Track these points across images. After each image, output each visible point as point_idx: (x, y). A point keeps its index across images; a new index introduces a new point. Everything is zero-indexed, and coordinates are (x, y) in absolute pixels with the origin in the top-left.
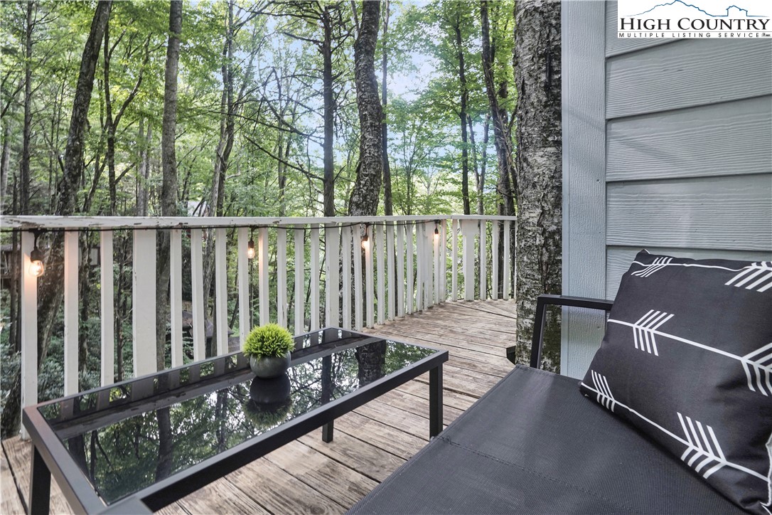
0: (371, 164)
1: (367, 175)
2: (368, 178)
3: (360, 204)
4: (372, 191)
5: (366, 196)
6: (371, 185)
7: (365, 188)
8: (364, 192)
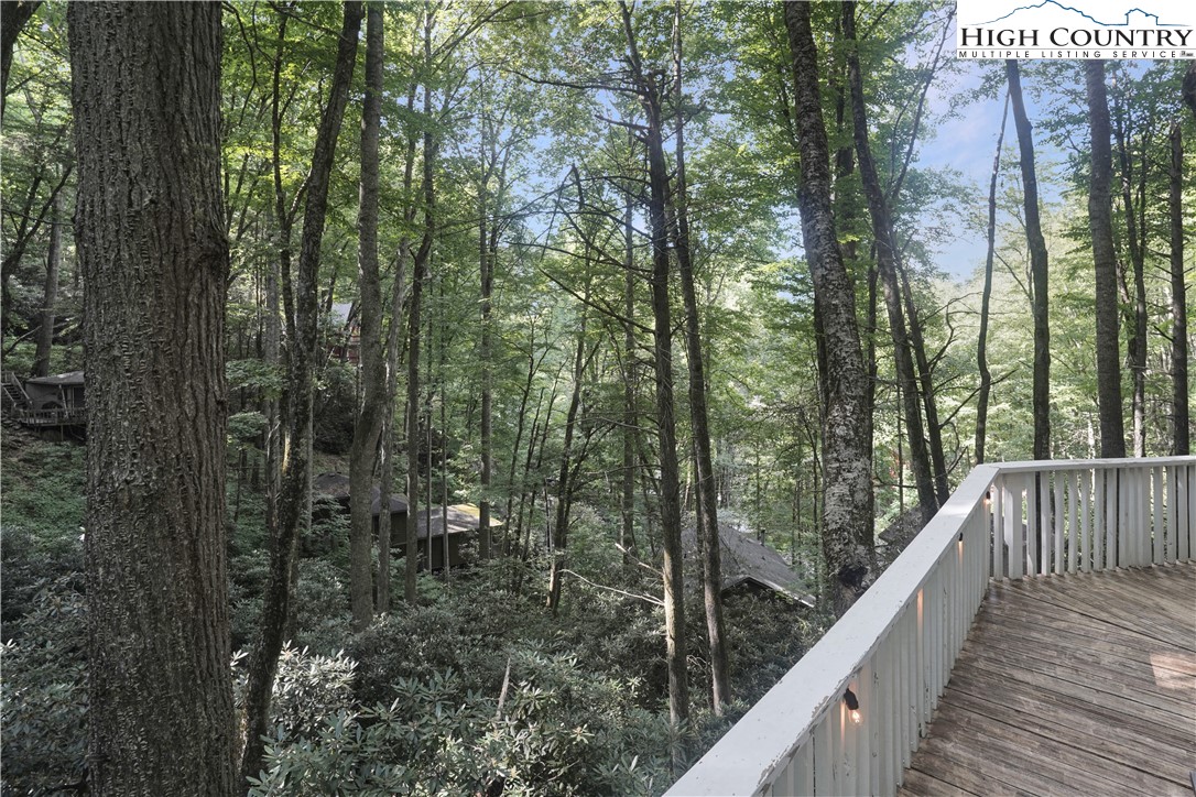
0: (857, 381)
1: (854, 398)
2: (855, 402)
3: (850, 440)
4: (863, 420)
5: (857, 428)
6: (862, 411)
7: (855, 417)
8: (854, 422)
